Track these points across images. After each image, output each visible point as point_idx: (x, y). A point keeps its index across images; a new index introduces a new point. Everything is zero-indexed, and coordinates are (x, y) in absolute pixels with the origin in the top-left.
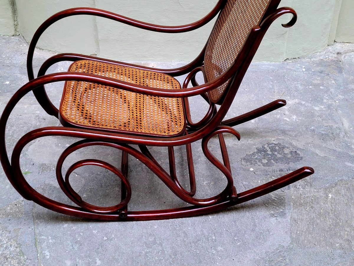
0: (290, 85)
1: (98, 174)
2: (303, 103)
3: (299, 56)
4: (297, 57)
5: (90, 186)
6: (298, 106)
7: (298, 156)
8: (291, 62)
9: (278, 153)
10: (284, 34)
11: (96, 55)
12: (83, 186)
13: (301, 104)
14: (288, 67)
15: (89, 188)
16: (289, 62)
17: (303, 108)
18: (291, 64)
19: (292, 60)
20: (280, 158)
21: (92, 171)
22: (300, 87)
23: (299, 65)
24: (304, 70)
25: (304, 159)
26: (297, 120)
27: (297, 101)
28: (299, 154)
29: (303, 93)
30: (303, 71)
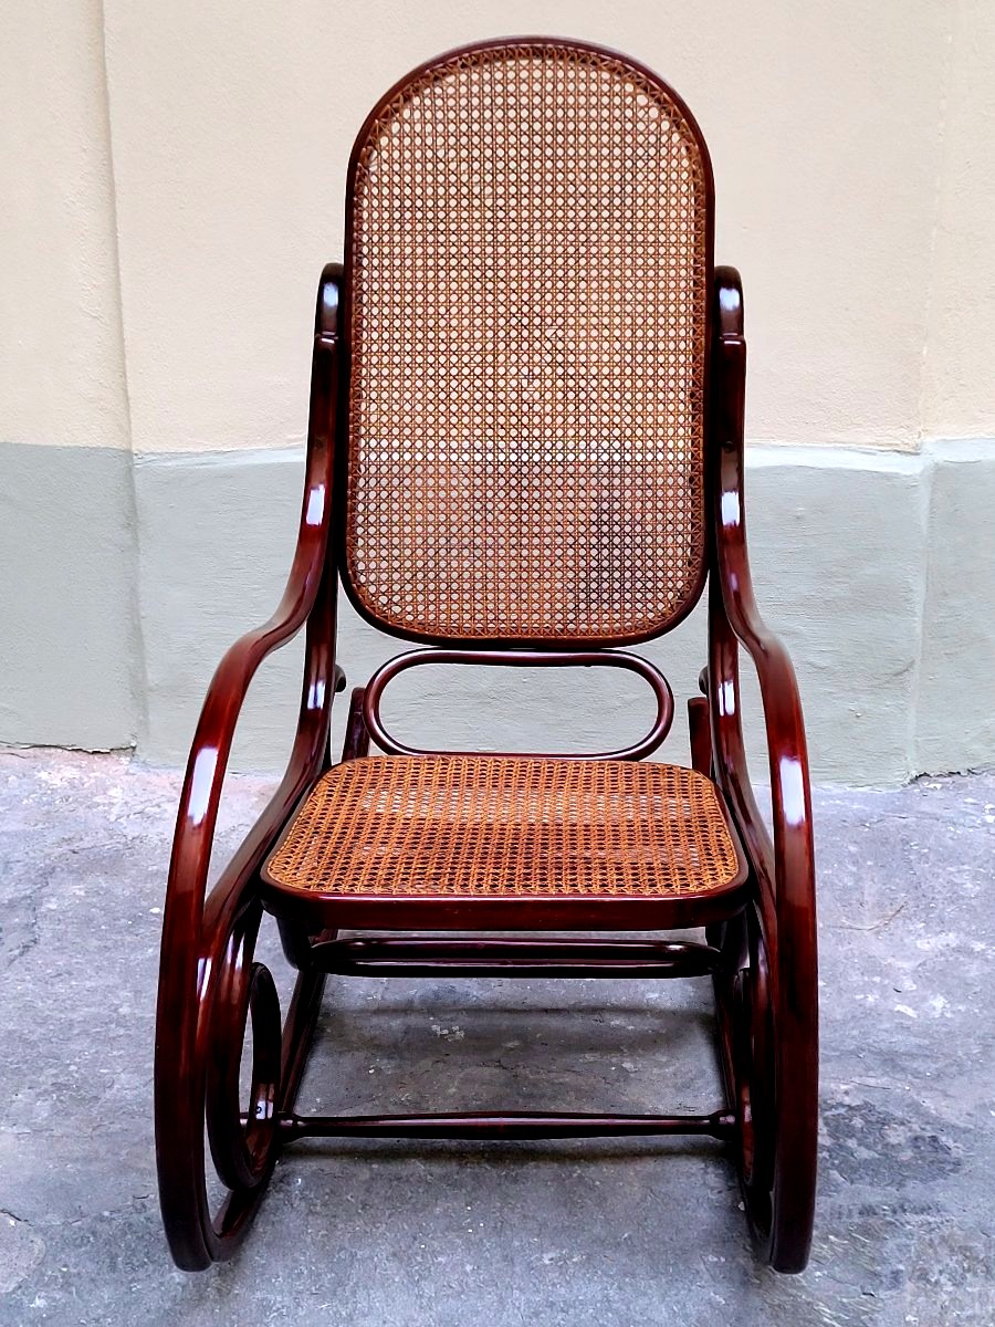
0: (929, 876)
1: (102, 1219)
2: (979, 946)
3: (970, 765)
4: (961, 767)
5: (65, 1266)
6: (957, 958)
7: (941, 1156)
8: (939, 786)
9: (859, 1145)
10: (900, 673)
11: (134, 748)
12: (34, 1266)
13: (970, 953)
14: (925, 807)
15: (60, 1271)
16: (932, 786)
17: (975, 966)
18: (939, 795)
19: (940, 779)
20: (866, 1163)
21: (79, 1203)
22: (969, 885)
23: (970, 800)
24: (990, 818)
25: (967, 1168)
26: (949, 1015)
27: (952, 939)
28: (947, 1150)
29: (979, 910)
30: (985, 824)
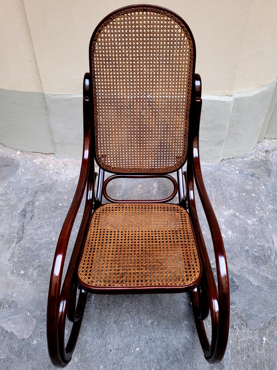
0: (225, 191)
2: (238, 214)
3: (233, 157)
4: (231, 157)
6: (233, 218)
7: (234, 284)
8: (226, 162)
10: (221, 142)
13: (236, 216)
14: (224, 169)
16: (225, 162)
17: (237, 221)
18: (226, 165)
19: (227, 160)
22: (234, 194)
23: (233, 166)
24: (238, 172)
25: (240, 288)
26: (233, 237)
27: (231, 211)
28: (235, 282)
29: (237, 202)
30: (236, 174)
